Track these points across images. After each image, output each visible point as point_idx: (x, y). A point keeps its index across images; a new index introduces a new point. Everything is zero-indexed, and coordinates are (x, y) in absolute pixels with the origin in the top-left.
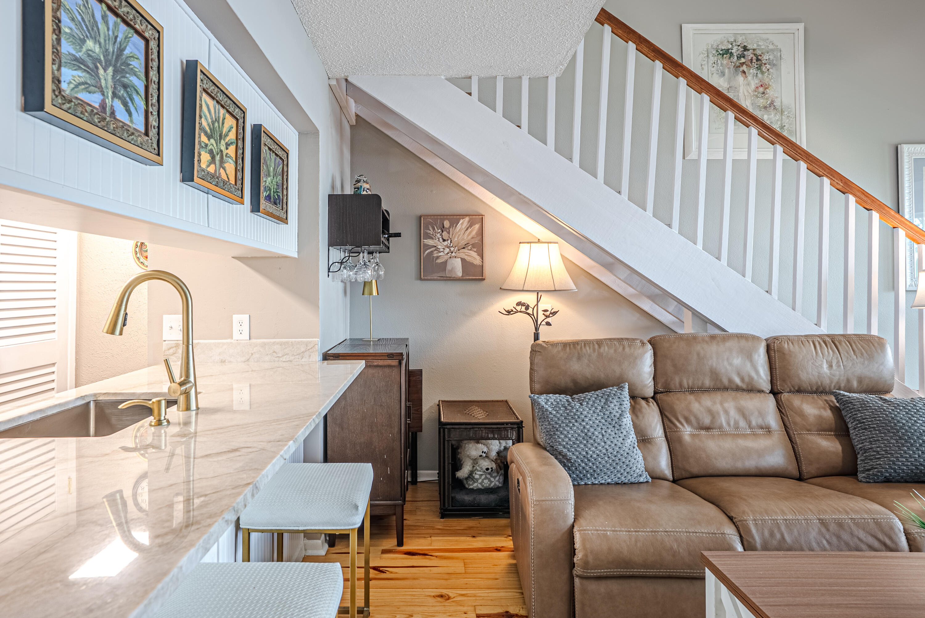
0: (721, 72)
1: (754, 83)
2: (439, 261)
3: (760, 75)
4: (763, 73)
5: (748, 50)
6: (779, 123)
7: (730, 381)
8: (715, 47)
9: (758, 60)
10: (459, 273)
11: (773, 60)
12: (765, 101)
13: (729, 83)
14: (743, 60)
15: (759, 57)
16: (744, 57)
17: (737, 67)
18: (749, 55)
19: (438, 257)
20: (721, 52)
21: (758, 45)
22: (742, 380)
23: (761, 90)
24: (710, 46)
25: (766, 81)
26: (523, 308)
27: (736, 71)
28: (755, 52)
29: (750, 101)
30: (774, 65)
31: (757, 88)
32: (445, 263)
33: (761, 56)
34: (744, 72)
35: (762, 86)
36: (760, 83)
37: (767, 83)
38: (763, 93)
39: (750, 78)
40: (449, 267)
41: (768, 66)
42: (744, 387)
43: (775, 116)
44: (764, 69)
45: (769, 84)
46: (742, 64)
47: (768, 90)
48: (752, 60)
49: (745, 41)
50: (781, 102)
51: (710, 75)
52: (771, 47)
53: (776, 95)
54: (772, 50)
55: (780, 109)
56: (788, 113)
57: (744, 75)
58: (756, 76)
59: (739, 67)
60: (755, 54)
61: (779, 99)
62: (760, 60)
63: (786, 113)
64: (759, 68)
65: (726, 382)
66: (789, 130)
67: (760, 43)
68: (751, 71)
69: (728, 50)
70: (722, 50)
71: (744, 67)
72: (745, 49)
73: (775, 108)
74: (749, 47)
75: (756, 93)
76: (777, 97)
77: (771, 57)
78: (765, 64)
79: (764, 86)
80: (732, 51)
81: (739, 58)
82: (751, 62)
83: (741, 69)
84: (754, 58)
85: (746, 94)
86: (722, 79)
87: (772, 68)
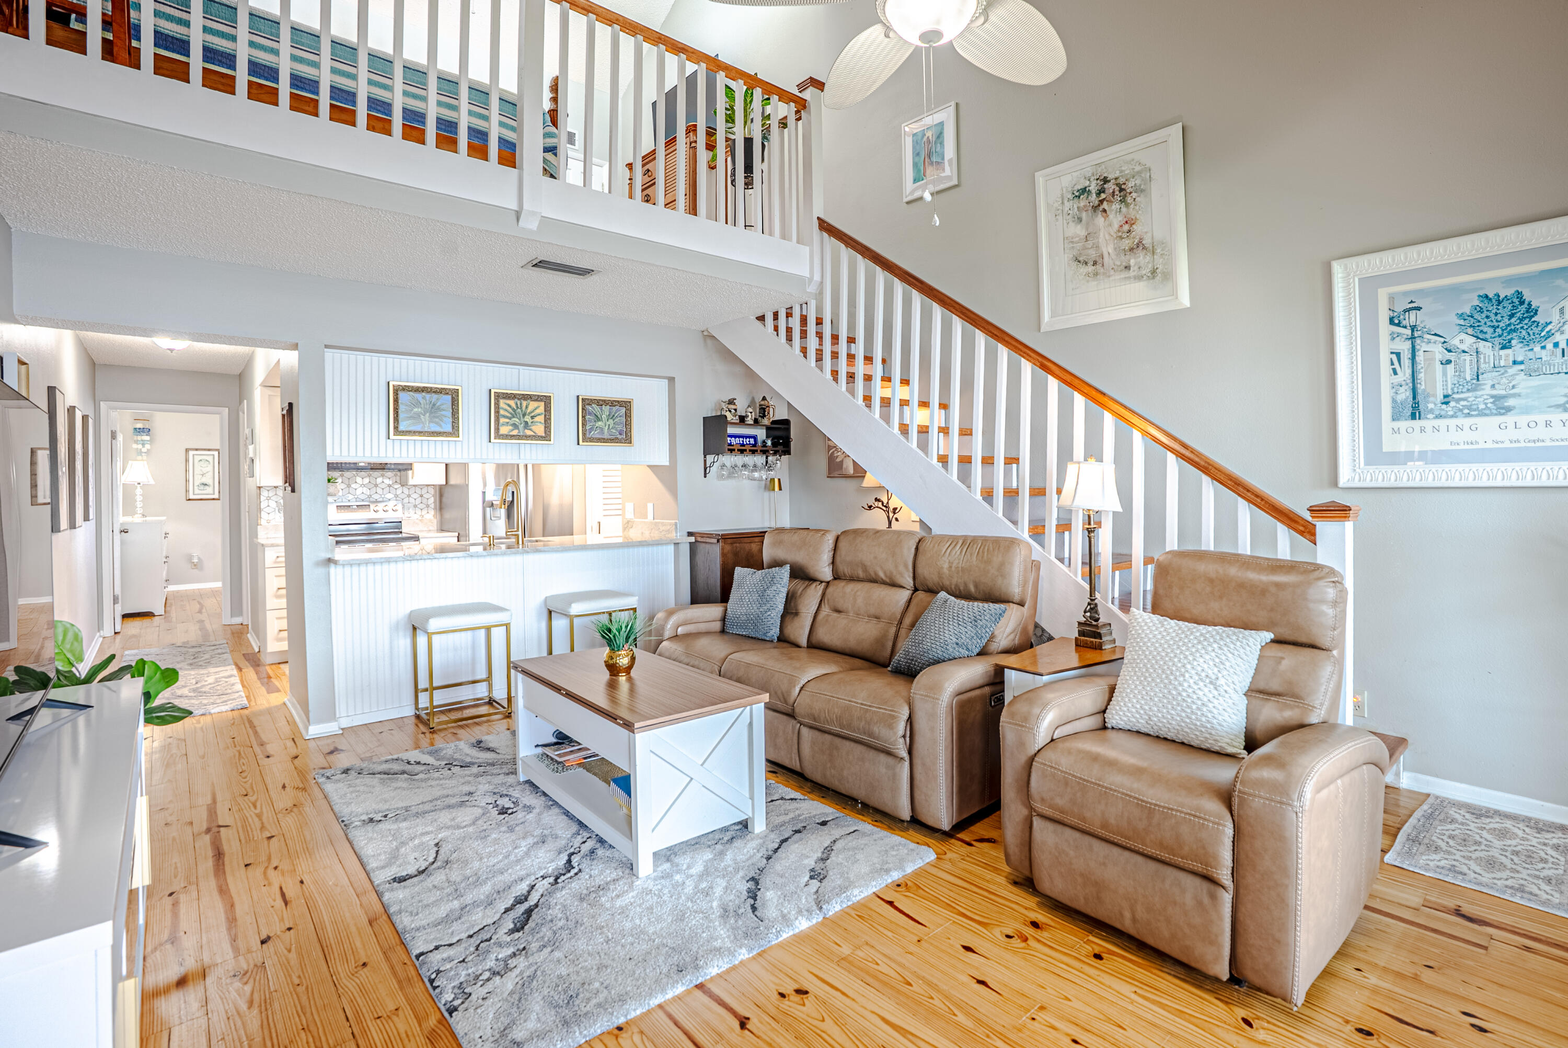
0: (1078, 218)
1: (1116, 220)
2: (838, 460)
3: (1124, 210)
4: (1127, 205)
5: (1109, 181)
6: (1150, 266)
7: (876, 574)
8: (1070, 189)
9: (1121, 190)
10: (851, 471)
11: (1140, 185)
12: (1132, 240)
13: (1087, 229)
14: (1103, 196)
15: (1123, 187)
16: (1104, 192)
17: (1095, 208)
18: (1110, 187)
19: (837, 457)
20: (1077, 194)
21: (1121, 171)
22: (886, 576)
23: (1126, 227)
24: (1064, 190)
25: (1132, 213)
26: (880, 503)
27: (1095, 211)
28: (1118, 182)
29: (1112, 246)
30: (1142, 191)
31: (1121, 226)
32: (842, 462)
33: (1124, 184)
34: (1105, 211)
35: (1127, 222)
36: (1125, 220)
37: (1134, 218)
38: (1129, 231)
39: (1111, 216)
40: (844, 466)
41: (1134, 195)
42: (888, 581)
43: (1144, 258)
44: (1129, 200)
45: (1136, 218)
46: (1101, 202)
47: (1134, 226)
48: (1114, 192)
49: (1105, 171)
50: (1153, 238)
51: (1065, 224)
52: (1138, 168)
53: (1145, 230)
54: (1139, 173)
55: (1151, 248)
56: (1162, 250)
57: (1104, 214)
58: (1120, 211)
59: (1099, 205)
60: (1117, 185)
61: (1149, 235)
62: (1124, 190)
63: (1158, 251)
64: (1123, 201)
65: (874, 576)
66: (1164, 273)
67: (1123, 168)
68: (1114, 207)
69: (1086, 188)
70: (1078, 191)
71: (1105, 203)
72: (1106, 180)
73: (1144, 248)
74: (1110, 177)
75: (1120, 234)
76: (1146, 233)
77: (1138, 182)
78: (1130, 193)
79: (1130, 222)
80: (1090, 188)
81: (1099, 193)
82: (1113, 196)
83: (1101, 208)
84: (1117, 189)
85: (1107, 237)
86: (1079, 227)
87: (1138, 196)
